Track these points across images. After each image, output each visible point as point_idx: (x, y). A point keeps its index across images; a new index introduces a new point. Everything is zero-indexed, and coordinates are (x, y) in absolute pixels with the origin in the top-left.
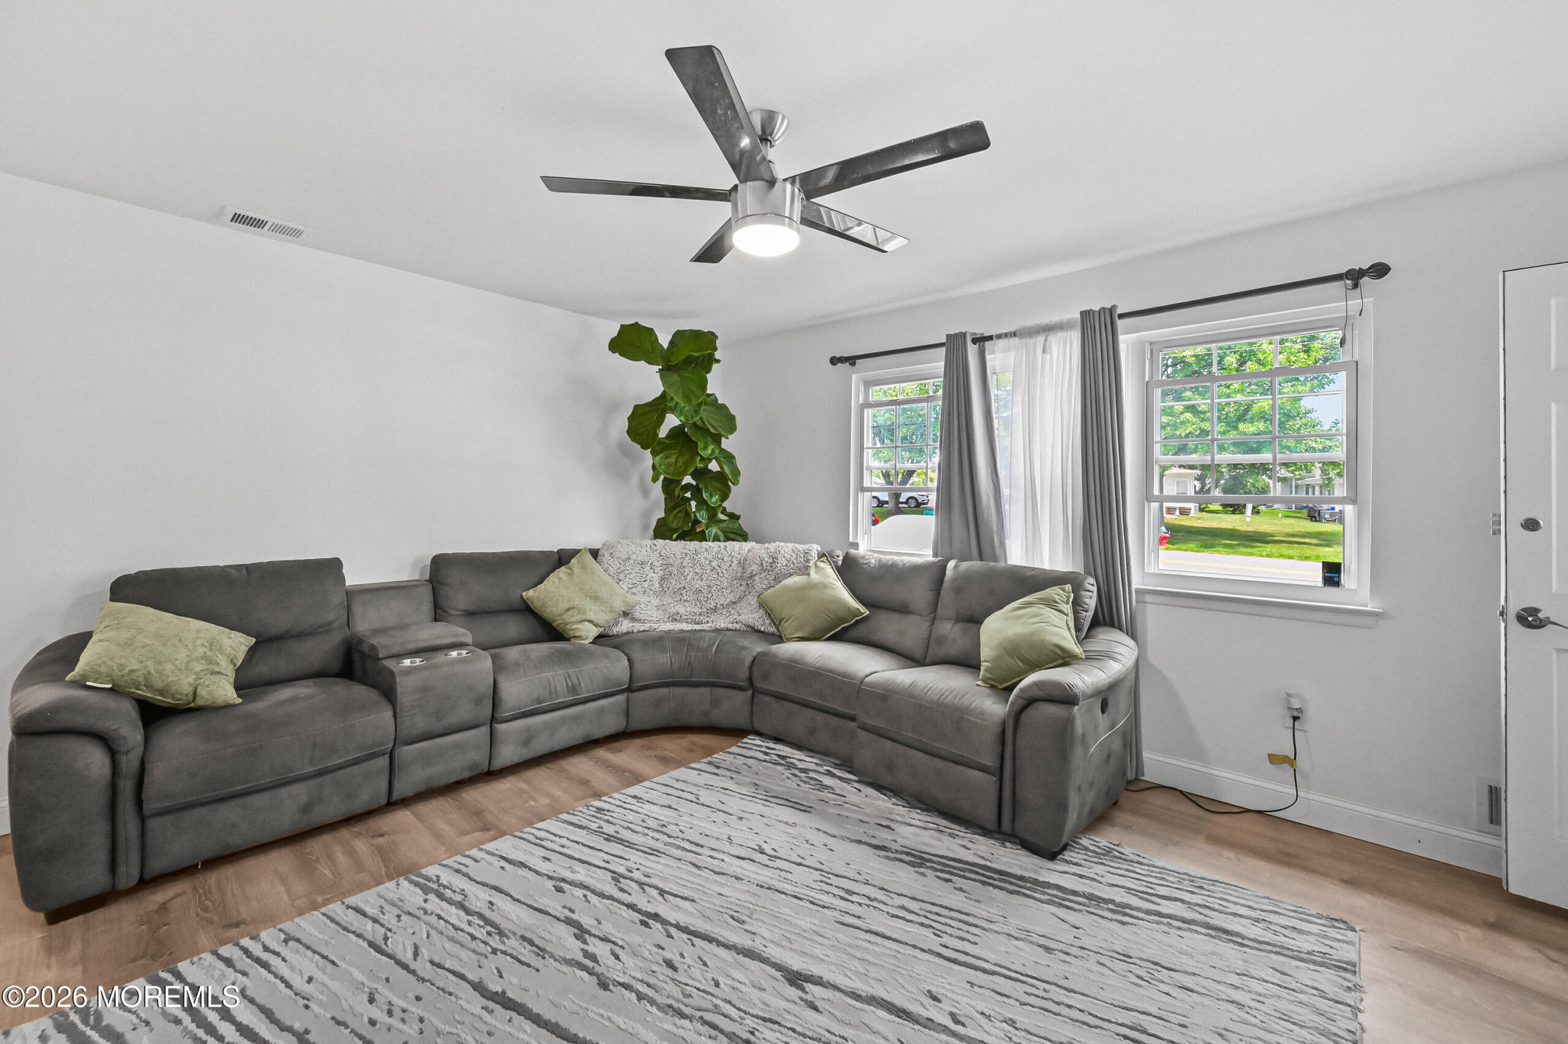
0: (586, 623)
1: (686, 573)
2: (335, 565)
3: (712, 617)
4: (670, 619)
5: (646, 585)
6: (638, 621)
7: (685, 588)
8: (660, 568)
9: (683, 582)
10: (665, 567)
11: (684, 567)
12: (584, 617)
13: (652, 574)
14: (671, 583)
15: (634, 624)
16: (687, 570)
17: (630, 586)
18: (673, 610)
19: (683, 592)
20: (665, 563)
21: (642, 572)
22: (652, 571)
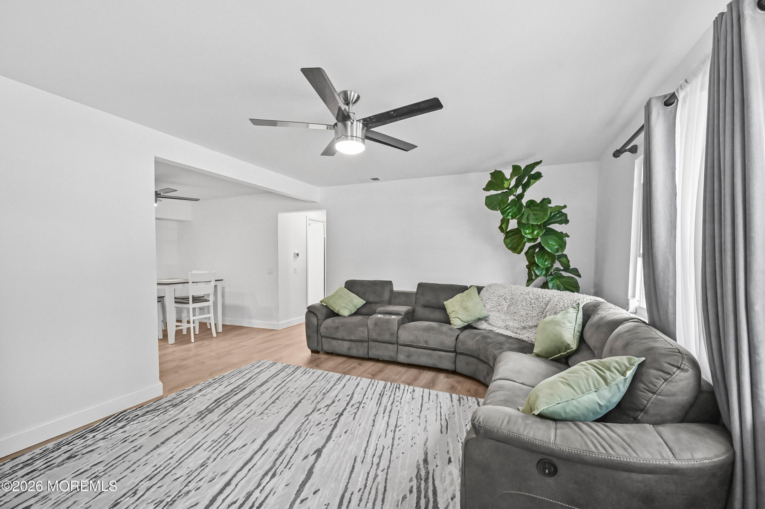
0: (457, 319)
1: (518, 305)
2: (390, 283)
3: (523, 331)
4: (506, 327)
5: (499, 308)
6: (491, 325)
7: (516, 313)
8: (509, 300)
9: (516, 309)
10: (511, 299)
11: (518, 301)
12: (456, 316)
13: (504, 303)
14: (511, 309)
15: (489, 326)
16: (519, 303)
17: (491, 307)
18: (508, 323)
19: (515, 315)
20: (512, 298)
21: (498, 301)
22: (505, 301)
